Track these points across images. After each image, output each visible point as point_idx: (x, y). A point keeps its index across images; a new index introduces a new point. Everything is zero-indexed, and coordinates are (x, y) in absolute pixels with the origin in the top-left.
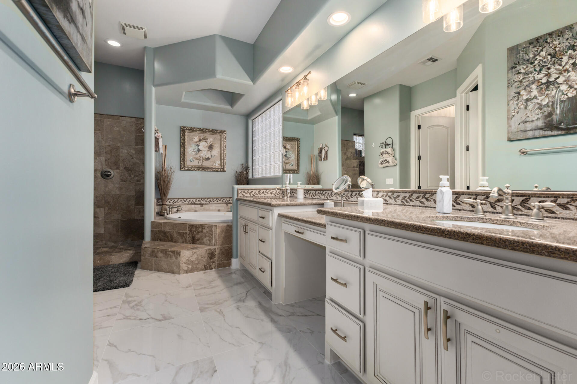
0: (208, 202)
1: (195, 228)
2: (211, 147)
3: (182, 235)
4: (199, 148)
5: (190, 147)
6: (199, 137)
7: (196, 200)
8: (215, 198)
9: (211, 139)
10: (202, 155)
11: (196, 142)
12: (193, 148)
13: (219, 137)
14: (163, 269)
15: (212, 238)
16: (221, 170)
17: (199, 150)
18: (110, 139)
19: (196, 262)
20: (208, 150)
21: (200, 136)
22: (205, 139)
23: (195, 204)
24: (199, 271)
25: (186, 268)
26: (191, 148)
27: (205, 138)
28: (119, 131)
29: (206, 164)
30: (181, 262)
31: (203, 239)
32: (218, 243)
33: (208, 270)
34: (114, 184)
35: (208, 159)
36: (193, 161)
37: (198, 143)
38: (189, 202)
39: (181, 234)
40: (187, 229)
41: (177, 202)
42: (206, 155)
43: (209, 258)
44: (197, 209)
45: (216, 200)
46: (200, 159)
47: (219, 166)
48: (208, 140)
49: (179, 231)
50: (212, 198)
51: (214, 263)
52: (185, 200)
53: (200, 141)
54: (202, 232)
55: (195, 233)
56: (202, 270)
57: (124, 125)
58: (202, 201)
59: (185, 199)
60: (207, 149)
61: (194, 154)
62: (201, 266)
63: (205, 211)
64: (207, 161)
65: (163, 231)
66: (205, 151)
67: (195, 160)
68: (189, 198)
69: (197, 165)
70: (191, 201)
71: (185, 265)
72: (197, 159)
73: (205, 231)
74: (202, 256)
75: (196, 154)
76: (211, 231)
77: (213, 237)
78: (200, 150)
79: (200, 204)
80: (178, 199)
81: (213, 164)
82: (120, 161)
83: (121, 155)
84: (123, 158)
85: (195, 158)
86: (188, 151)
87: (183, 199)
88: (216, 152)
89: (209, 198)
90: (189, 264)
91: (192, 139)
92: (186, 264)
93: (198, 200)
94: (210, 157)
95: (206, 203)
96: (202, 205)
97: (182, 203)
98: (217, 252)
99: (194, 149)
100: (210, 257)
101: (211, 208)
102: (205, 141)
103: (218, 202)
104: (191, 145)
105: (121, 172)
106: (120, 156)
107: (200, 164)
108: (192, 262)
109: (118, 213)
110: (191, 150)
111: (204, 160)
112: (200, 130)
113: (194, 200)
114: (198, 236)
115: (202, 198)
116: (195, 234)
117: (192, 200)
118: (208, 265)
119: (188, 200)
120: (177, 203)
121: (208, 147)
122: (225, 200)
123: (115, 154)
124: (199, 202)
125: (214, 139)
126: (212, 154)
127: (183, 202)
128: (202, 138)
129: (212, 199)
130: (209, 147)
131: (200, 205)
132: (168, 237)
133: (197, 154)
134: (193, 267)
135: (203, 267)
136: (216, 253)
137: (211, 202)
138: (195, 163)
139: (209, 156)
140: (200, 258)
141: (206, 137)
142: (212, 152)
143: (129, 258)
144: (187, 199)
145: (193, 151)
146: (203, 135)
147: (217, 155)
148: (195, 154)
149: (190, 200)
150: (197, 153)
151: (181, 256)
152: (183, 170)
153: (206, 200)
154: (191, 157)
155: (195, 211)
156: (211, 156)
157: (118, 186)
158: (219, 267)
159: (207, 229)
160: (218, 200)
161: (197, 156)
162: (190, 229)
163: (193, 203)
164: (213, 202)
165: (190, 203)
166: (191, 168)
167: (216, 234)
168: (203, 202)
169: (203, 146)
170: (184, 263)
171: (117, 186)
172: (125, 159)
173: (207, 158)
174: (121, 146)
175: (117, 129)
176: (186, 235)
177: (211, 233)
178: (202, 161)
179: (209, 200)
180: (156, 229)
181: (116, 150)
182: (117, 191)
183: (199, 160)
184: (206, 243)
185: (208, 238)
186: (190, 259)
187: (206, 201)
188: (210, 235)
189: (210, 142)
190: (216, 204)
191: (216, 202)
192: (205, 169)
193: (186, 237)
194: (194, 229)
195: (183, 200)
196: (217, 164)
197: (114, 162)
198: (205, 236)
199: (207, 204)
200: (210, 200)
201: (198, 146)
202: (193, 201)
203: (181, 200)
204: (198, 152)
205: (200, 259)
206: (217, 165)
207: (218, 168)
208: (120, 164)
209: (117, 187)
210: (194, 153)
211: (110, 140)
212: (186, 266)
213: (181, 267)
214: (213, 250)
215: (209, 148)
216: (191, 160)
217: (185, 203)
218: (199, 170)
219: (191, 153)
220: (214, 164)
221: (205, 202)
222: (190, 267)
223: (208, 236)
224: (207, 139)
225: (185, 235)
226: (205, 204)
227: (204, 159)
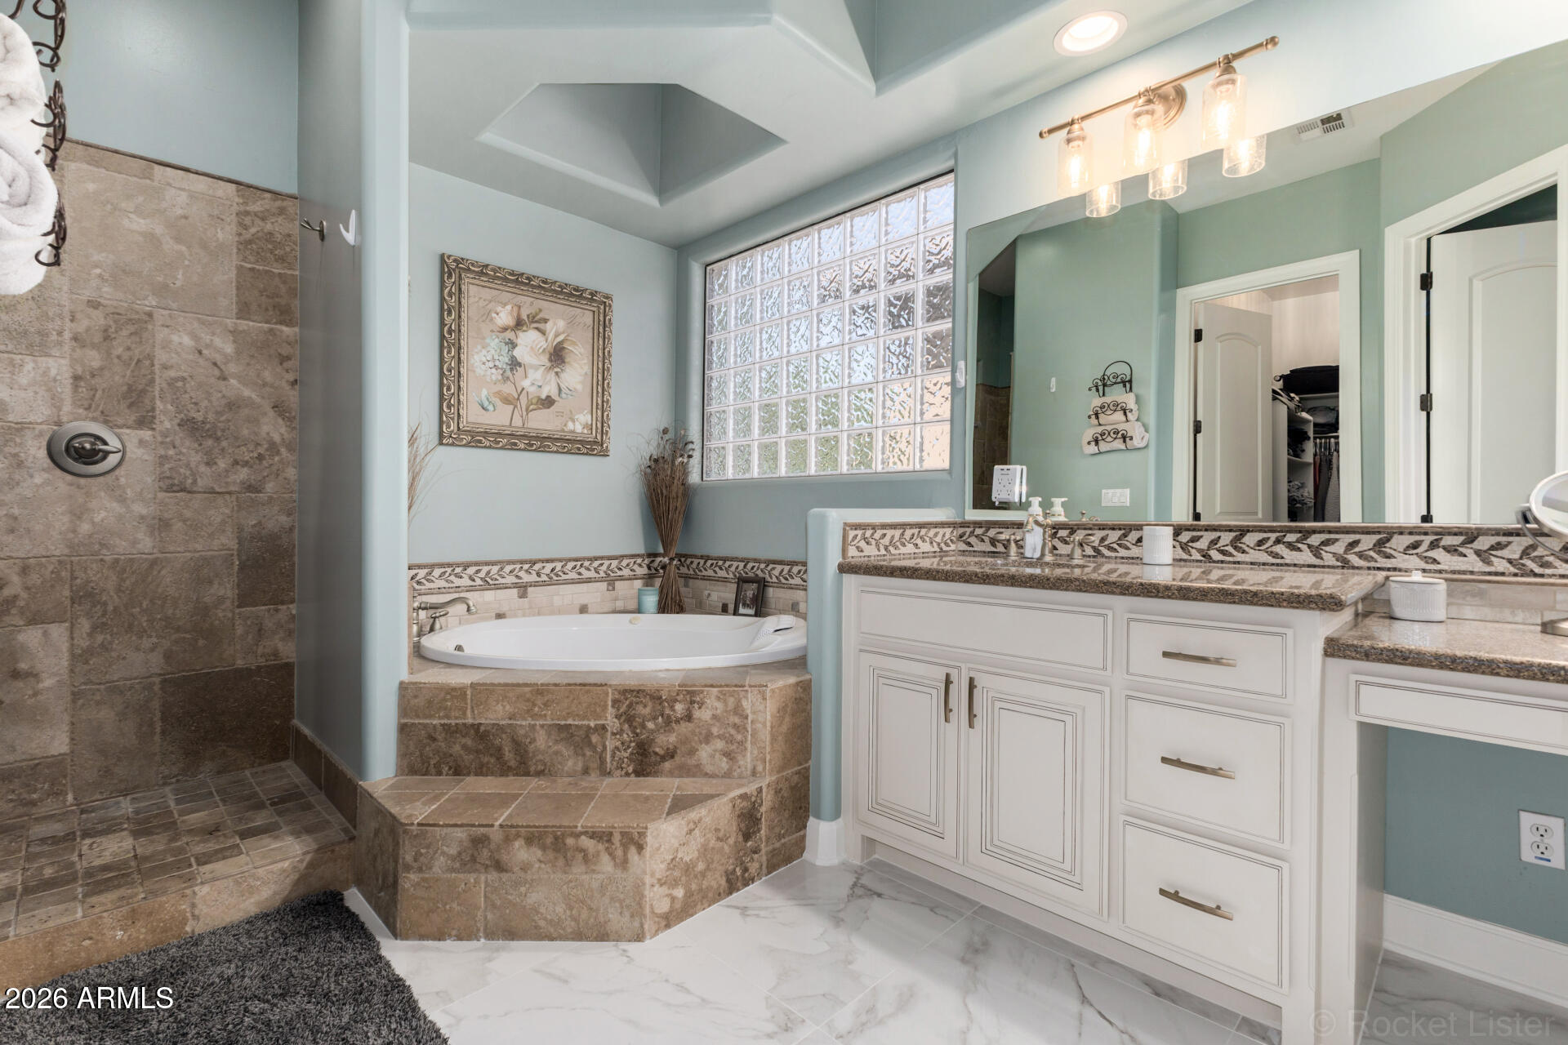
0: (546, 578)
1: (650, 704)
2: (558, 356)
3: (578, 739)
4: (517, 353)
5: (479, 347)
6: (516, 309)
7: (502, 569)
8: (570, 560)
9: (560, 321)
10: (526, 383)
11: (505, 329)
12: (493, 352)
13: (588, 318)
14: (542, 923)
15: (741, 743)
16: (592, 446)
17: (515, 364)
18: (98, 271)
19: (701, 866)
20: (548, 364)
21: (520, 307)
22: (537, 321)
23: (498, 587)
24: (709, 906)
25: (663, 906)
26: (484, 352)
27: (537, 314)
28: (151, 238)
29: (542, 422)
30: (648, 880)
31: (692, 752)
32: (770, 761)
33: (738, 890)
34: (122, 500)
35: (548, 402)
36: (491, 408)
37: (509, 335)
38: (474, 580)
39: (572, 735)
40: (610, 710)
41: (428, 580)
42: (540, 387)
43: (741, 839)
44: (504, 609)
45: (574, 568)
46: (518, 399)
47: (586, 431)
48: (548, 326)
49: (563, 723)
50: (560, 560)
51: (756, 856)
52: (458, 570)
53: (519, 324)
54: (689, 717)
55: (650, 725)
56: (719, 896)
57: (179, 212)
58: (522, 574)
59: (458, 565)
60: (545, 360)
61: (494, 378)
62: (717, 880)
63: (534, 615)
64: (548, 410)
65: (473, 725)
66: (536, 368)
67: (498, 403)
68: (476, 564)
69: (508, 424)
70: (482, 574)
71: (664, 890)
72: (507, 400)
73: (703, 715)
74: (721, 835)
75: (506, 379)
76: (738, 710)
77: (746, 737)
78: (520, 365)
79: (515, 586)
80: (432, 566)
81: (565, 425)
82: (157, 388)
83: (161, 357)
84: (172, 373)
85: (498, 394)
86: (472, 361)
87: (449, 565)
88: (577, 374)
89: (548, 561)
90: (675, 883)
91: (487, 316)
92: (665, 883)
93: (508, 568)
94: (554, 394)
95: (538, 579)
96: (523, 589)
97: (447, 585)
98: (768, 800)
99: (496, 357)
100: (744, 830)
101: (557, 601)
102: (537, 328)
103: (580, 574)
104: (484, 338)
105: (162, 443)
106: (156, 362)
107: (517, 422)
108: (688, 869)
109: (146, 643)
110: (484, 359)
111: (531, 407)
112: (519, 281)
113: (495, 569)
114: (665, 740)
115: (522, 562)
116: (653, 731)
117: (485, 569)
118: (738, 869)
119: (471, 570)
120: (429, 585)
121: (547, 356)
122: (604, 568)
123: (129, 349)
124: (511, 579)
125: (571, 323)
126: (562, 385)
127: (452, 578)
128: (528, 316)
129: (559, 566)
130: (551, 354)
131: (515, 591)
132: (498, 753)
133: (508, 378)
134: (689, 894)
135: (723, 882)
136: (763, 809)
137: (555, 578)
138: (499, 417)
139: (549, 390)
140: (713, 843)
141: (540, 310)
142: (562, 375)
143: (288, 881)
144: (466, 566)
145: (491, 364)
146: (532, 303)
147: (579, 387)
148: (500, 377)
149: (478, 571)
150: (508, 373)
151: (648, 851)
152: (453, 445)
153: (537, 567)
154: (484, 392)
155: (500, 616)
156: (560, 390)
157: (144, 512)
158: (772, 868)
159: (719, 705)
160: (581, 565)
161: (508, 389)
162: (623, 708)
163: (491, 582)
164: (564, 577)
165: (479, 582)
166: (486, 434)
167: (759, 726)
168: (526, 578)
169: (530, 345)
170: (659, 880)
171: (139, 509)
172: (183, 379)
173: (543, 396)
174: (166, 312)
175: (138, 224)
176: (603, 737)
177: (737, 720)
178: (524, 409)
179: (549, 566)
180: (430, 717)
181: (132, 328)
182: (140, 536)
183: (515, 407)
184: (709, 769)
185: (720, 744)
186: (679, 856)
187: (538, 575)
188: (733, 732)
189: (556, 336)
190: (573, 582)
191: (573, 575)
192: (539, 443)
193: (605, 747)
194: (645, 706)
195: (449, 570)
196: (580, 424)
197: (125, 388)
198: (708, 738)
199: (544, 584)
200: (553, 570)
201: (512, 345)
202: (488, 573)
203: (443, 570)
204: (512, 370)
205: (713, 848)
206: (579, 429)
207: (581, 442)
208: (158, 403)
209: (142, 517)
210: (496, 375)
211: (100, 276)
212: (667, 892)
213: (648, 906)
214: (753, 799)
215: (550, 360)
216: (486, 404)
217: (457, 582)
218: (513, 447)
219: (482, 373)
220: (570, 426)
221: (533, 578)
222: (679, 893)
223: (719, 737)
224: (546, 321)
225: (595, 739)
226: (535, 584)
227: (534, 401)
